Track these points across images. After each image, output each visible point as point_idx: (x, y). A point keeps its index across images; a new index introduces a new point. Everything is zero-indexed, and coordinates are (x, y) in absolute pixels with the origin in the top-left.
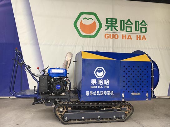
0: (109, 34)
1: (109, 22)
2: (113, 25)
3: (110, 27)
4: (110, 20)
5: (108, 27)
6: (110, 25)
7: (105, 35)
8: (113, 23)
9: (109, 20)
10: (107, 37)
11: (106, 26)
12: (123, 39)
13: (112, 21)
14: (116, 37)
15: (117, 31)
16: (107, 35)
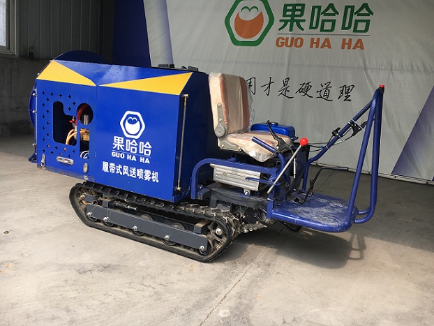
0: (285, 37)
1: (288, 13)
2: (295, 18)
3: (289, 23)
4: (291, 8)
5: (286, 22)
6: (290, 18)
7: (278, 40)
8: (297, 13)
9: (288, 8)
10: (280, 44)
11: (281, 21)
12: (311, 47)
13: (294, 10)
14: (299, 44)
15: (303, 30)
16: (281, 40)
